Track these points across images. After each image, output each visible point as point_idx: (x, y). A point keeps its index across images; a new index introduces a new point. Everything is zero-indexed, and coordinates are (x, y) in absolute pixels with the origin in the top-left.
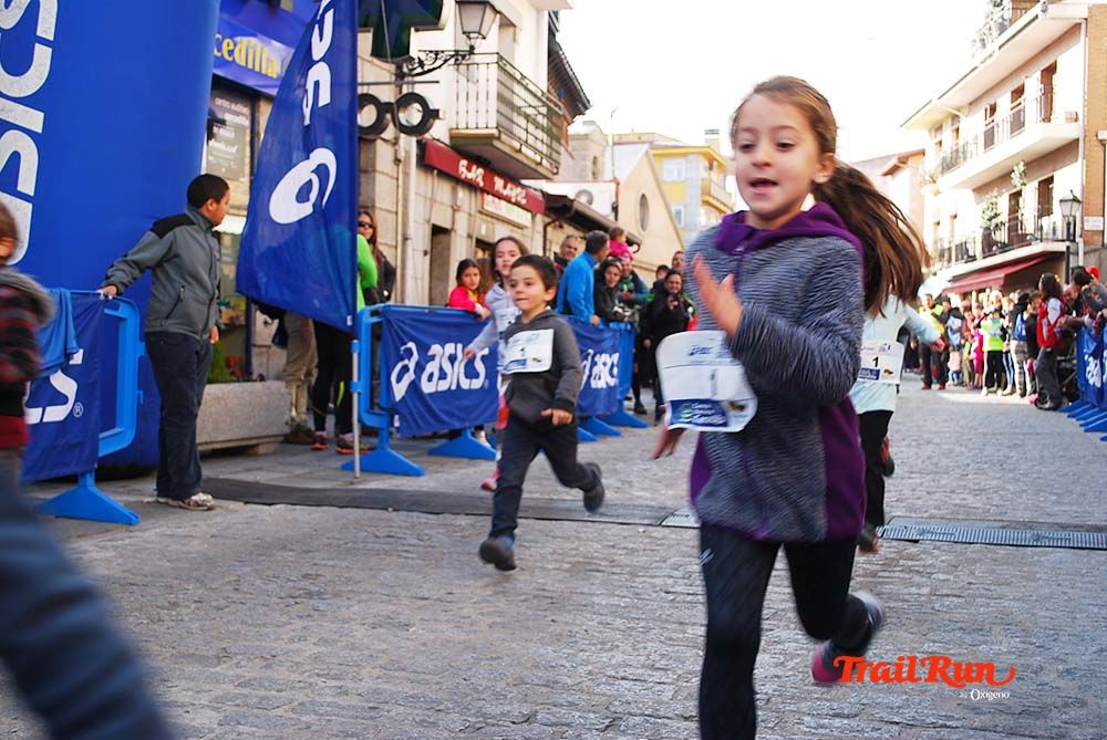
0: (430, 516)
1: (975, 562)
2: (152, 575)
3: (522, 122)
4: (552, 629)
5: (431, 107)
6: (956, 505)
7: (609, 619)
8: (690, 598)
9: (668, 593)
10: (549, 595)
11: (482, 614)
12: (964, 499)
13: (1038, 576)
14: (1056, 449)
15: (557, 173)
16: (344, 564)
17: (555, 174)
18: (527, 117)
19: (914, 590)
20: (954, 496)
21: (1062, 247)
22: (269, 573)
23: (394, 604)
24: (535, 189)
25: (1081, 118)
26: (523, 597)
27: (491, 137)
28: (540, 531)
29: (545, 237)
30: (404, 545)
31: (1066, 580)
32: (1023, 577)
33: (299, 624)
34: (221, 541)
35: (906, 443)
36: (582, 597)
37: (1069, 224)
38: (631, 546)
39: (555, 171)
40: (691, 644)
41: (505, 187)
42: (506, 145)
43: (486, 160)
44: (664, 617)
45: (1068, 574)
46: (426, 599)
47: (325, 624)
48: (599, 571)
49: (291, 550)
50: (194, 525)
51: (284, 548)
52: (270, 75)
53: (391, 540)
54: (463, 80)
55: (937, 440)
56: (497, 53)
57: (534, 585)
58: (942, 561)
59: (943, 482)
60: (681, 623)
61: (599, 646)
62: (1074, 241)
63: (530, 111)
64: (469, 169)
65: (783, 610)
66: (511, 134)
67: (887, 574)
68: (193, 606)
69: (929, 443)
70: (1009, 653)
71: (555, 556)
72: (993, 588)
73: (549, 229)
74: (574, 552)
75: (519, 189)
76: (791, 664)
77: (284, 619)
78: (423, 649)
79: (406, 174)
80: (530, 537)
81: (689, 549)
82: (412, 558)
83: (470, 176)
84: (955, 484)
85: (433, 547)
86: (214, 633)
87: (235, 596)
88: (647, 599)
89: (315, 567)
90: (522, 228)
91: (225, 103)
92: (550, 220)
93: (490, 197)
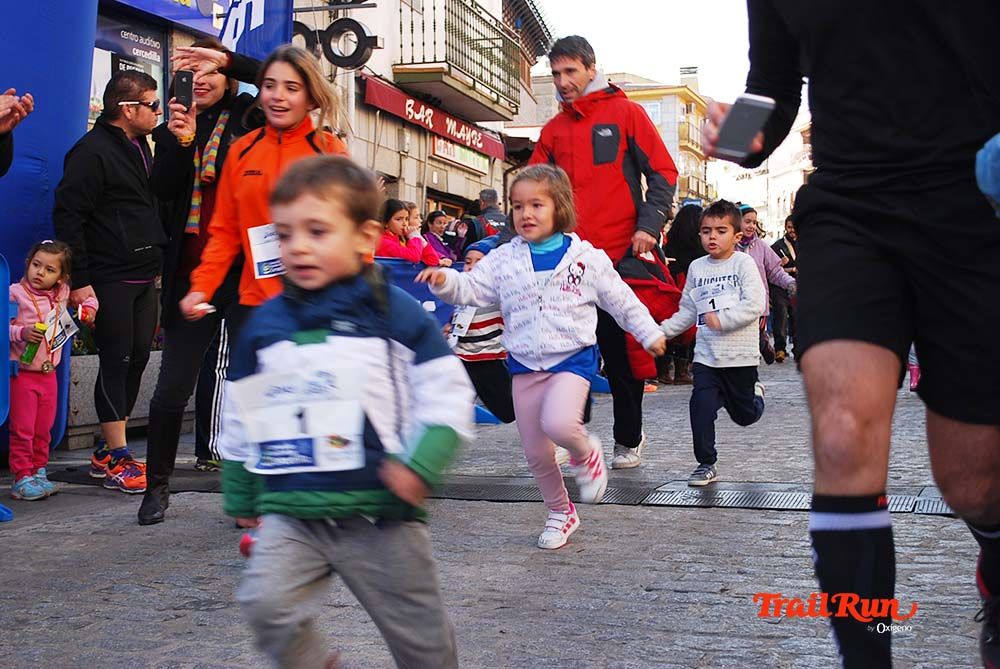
3: (476, 56)
4: (500, 643)
5: (368, 35)
7: (574, 628)
8: (678, 597)
9: (649, 590)
10: (499, 596)
15: (517, 113)
17: (513, 114)
18: (481, 50)
22: (151, 577)
24: (493, 132)
26: (467, 600)
27: (440, 72)
28: (494, 515)
33: (175, 644)
34: (104, 538)
36: (541, 598)
38: (604, 530)
39: (514, 110)
41: (458, 129)
42: (458, 81)
43: (435, 99)
44: (645, 623)
46: (343, 606)
47: (207, 643)
48: (563, 563)
50: (78, 520)
51: (178, 545)
52: (184, 3)
54: (406, 10)
60: (668, 631)
63: (485, 44)
64: (417, 110)
66: (463, 69)
67: (926, 559)
75: (474, 132)
77: (158, 637)
79: (345, 116)
80: (479, 523)
81: (671, 533)
83: (417, 117)
87: (102, 609)
88: (624, 600)
89: (213, 567)
90: (479, 176)
91: (133, 37)
92: (511, 166)
93: (442, 141)
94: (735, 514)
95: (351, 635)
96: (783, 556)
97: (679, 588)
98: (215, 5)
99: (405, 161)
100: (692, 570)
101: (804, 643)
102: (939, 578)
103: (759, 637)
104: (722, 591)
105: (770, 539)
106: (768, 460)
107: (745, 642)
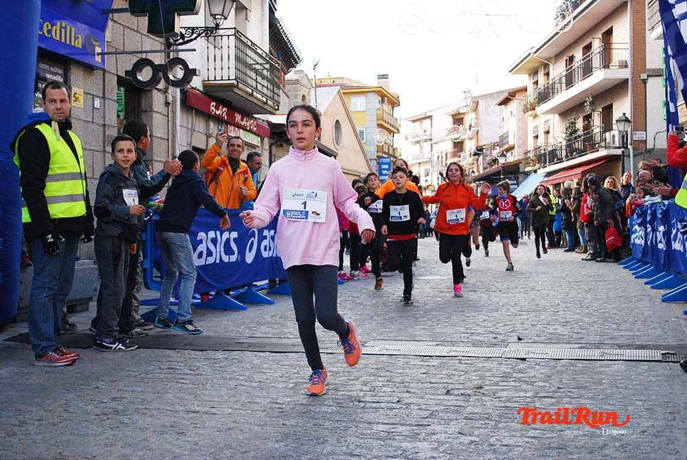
0: (197, 353)
1: (562, 373)
2: (6, 402)
3: (253, 75)
4: (283, 430)
5: (191, 67)
6: (550, 334)
7: (321, 422)
8: (375, 404)
9: (360, 402)
10: (277, 406)
11: (235, 422)
12: (556, 329)
13: (604, 381)
14: (616, 292)
15: (278, 110)
16: (140, 389)
17: (276, 110)
18: (256, 72)
19: (522, 394)
20: (549, 327)
21: (619, 152)
22: (89, 397)
23: (176, 417)
24: (263, 120)
25: (629, 64)
27: (232, 86)
28: (273, 361)
29: (270, 152)
30: (180, 374)
31: (622, 383)
32: (594, 382)
33: (109, 433)
35: (518, 290)
36: (303, 407)
37: (623, 137)
38: (334, 369)
39: (277, 107)
40: (375, 437)
42: (242, 91)
43: (229, 101)
44: (358, 419)
45: (623, 379)
46: (197, 412)
49: (102, 380)
52: (77, 46)
53: (171, 370)
54: (211, 47)
55: (538, 288)
56: (235, 28)
57: (270, 400)
58: (541, 373)
59: (542, 317)
60: (369, 423)
61: (315, 441)
62: (627, 147)
63: (258, 67)
64: (217, 108)
65: (436, 411)
66: (246, 84)
67: (505, 383)
68: (37, 423)
69: (533, 289)
70: (584, 435)
71: (284, 379)
72: (574, 390)
73: (273, 148)
74: (296, 375)
75: (252, 121)
76: (442, 449)
77: (100, 430)
78: (196, 447)
79: (174, 113)
80: (266, 366)
81: (374, 370)
82: (187, 384)
83: (218, 113)
84: (550, 318)
85: (200, 375)
86: (52, 442)
87: (66, 415)
88: (346, 407)
89: (120, 392)
90: (255, 148)
91: (46, 67)
92: (274, 141)
93: (233, 127)
94: (406, 360)
95: (204, 427)
96: (431, 383)
97: (375, 401)
98: (96, 47)
99: (210, 140)
100: (382, 391)
101: (438, 428)
102: (510, 394)
103: (416, 425)
104: (398, 402)
105: (424, 373)
106: (426, 327)
107: (408, 428)
